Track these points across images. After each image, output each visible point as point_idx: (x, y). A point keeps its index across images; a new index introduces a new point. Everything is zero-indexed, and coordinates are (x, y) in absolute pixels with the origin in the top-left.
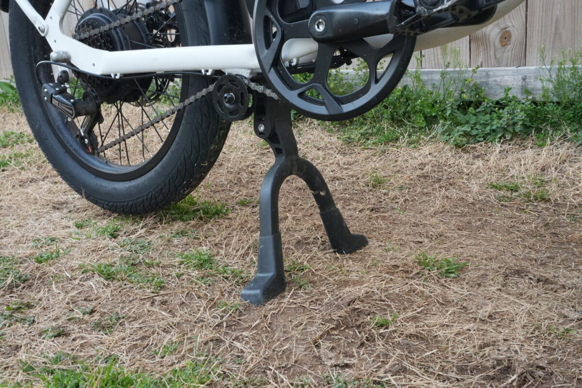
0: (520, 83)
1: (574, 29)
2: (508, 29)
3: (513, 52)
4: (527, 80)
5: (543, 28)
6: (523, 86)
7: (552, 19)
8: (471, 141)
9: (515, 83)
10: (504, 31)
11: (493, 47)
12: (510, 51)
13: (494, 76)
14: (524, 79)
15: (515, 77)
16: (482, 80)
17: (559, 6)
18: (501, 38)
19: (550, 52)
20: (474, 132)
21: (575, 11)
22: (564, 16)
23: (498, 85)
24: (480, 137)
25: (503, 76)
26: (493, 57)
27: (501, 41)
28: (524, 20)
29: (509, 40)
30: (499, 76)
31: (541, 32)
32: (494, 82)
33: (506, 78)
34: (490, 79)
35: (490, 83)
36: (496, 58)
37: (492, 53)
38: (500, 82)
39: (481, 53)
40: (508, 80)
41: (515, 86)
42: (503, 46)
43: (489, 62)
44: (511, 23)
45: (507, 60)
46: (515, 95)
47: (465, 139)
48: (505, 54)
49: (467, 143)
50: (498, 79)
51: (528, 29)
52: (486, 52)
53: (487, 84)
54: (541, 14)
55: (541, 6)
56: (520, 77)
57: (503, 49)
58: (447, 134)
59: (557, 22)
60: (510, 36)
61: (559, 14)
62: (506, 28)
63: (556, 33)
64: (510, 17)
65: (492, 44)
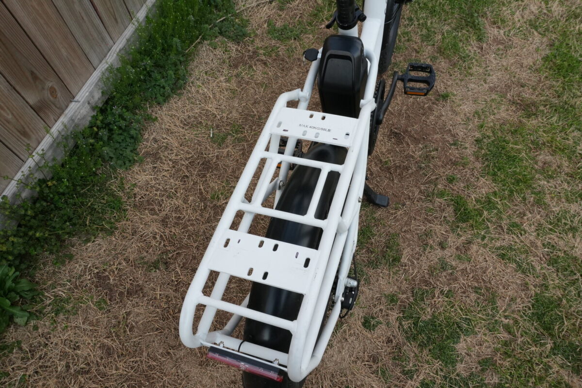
2: (50, 86)
3: (63, 95)
4: (90, 102)
5: (66, 69)
6: (91, 107)
7: (65, 60)
9: (87, 110)
10: (49, 89)
12: (61, 97)
13: (76, 117)
15: (85, 106)
16: (73, 126)
17: (63, 49)
18: (51, 94)
22: (69, 53)
23: (81, 120)
25: (79, 112)
27: (53, 96)
29: (56, 91)
30: (78, 115)
31: (67, 71)
32: (78, 121)
33: (81, 112)
35: (77, 123)
36: (58, 108)
37: (54, 108)
38: (81, 117)
40: (83, 112)
42: (56, 97)
44: (49, 81)
45: (64, 103)
48: (61, 101)
51: (60, 77)
52: (51, 111)
53: (77, 125)
54: (59, 62)
55: (55, 57)
56: (87, 104)
57: (57, 100)
59: (68, 59)
60: (54, 89)
61: (66, 54)
63: (72, 66)
64: (46, 79)
65: (50, 103)
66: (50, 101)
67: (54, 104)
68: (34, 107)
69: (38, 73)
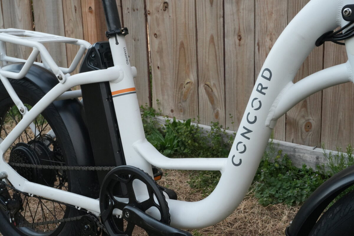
0: (315, 160)
1: (351, 130)
2: (310, 121)
3: (313, 137)
4: (319, 159)
5: (332, 125)
6: (316, 163)
7: (337, 120)
8: (274, 202)
9: (312, 160)
10: (308, 121)
11: (300, 131)
12: (311, 135)
13: (299, 152)
14: (317, 158)
15: (312, 156)
16: (291, 153)
17: (342, 113)
18: (305, 126)
19: (336, 142)
20: (277, 196)
21: (351, 119)
22: (344, 120)
23: (301, 159)
24: (280, 200)
25: (304, 153)
26: (300, 137)
27: (305, 128)
28: (320, 117)
29: (311, 128)
30: (302, 153)
31: (331, 127)
32: (298, 156)
33: (306, 155)
34: (296, 154)
35: (296, 156)
36: (302, 138)
37: (300, 134)
38: (302, 157)
39: (293, 133)
40: (307, 157)
41: (312, 161)
42: (307, 131)
43: (298, 140)
44: (312, 117)
45: (309, 141)
46: (311, 167)
47: (270, 200)
48: (308, 137)
49: (271, 203)
50: (301, 155)
51: (322, 124)
52: (296, 133)
53: (294, 156)
54: (330, 116)
55: (331, 111)
56: (315, 156)
57: (307, 134)
58: (260, 193)
59: (340, 123)
60: (311, 126)
61: (341, 118)
62: (309, 120)
63: (339, 130)
64: (311, 113)
65: (300, 129)
66: (301, 128)
67: (302, 133)
68: (287, 117)
69: (308, 105)
